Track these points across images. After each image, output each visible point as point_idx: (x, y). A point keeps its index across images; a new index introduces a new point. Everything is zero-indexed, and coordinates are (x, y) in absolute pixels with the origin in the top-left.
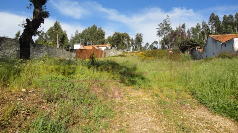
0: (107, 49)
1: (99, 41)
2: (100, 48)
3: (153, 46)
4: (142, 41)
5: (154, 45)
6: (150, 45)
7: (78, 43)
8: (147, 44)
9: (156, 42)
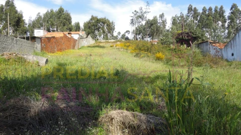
0: (81, 38)
1: (66, 27)
2: (72, 35)
3: (125, 35)
4: (114, 29)
5: (127, 35)
6: (122, 34)
7: (39, 28)
8: (119, 33)
9: (128, 31)
